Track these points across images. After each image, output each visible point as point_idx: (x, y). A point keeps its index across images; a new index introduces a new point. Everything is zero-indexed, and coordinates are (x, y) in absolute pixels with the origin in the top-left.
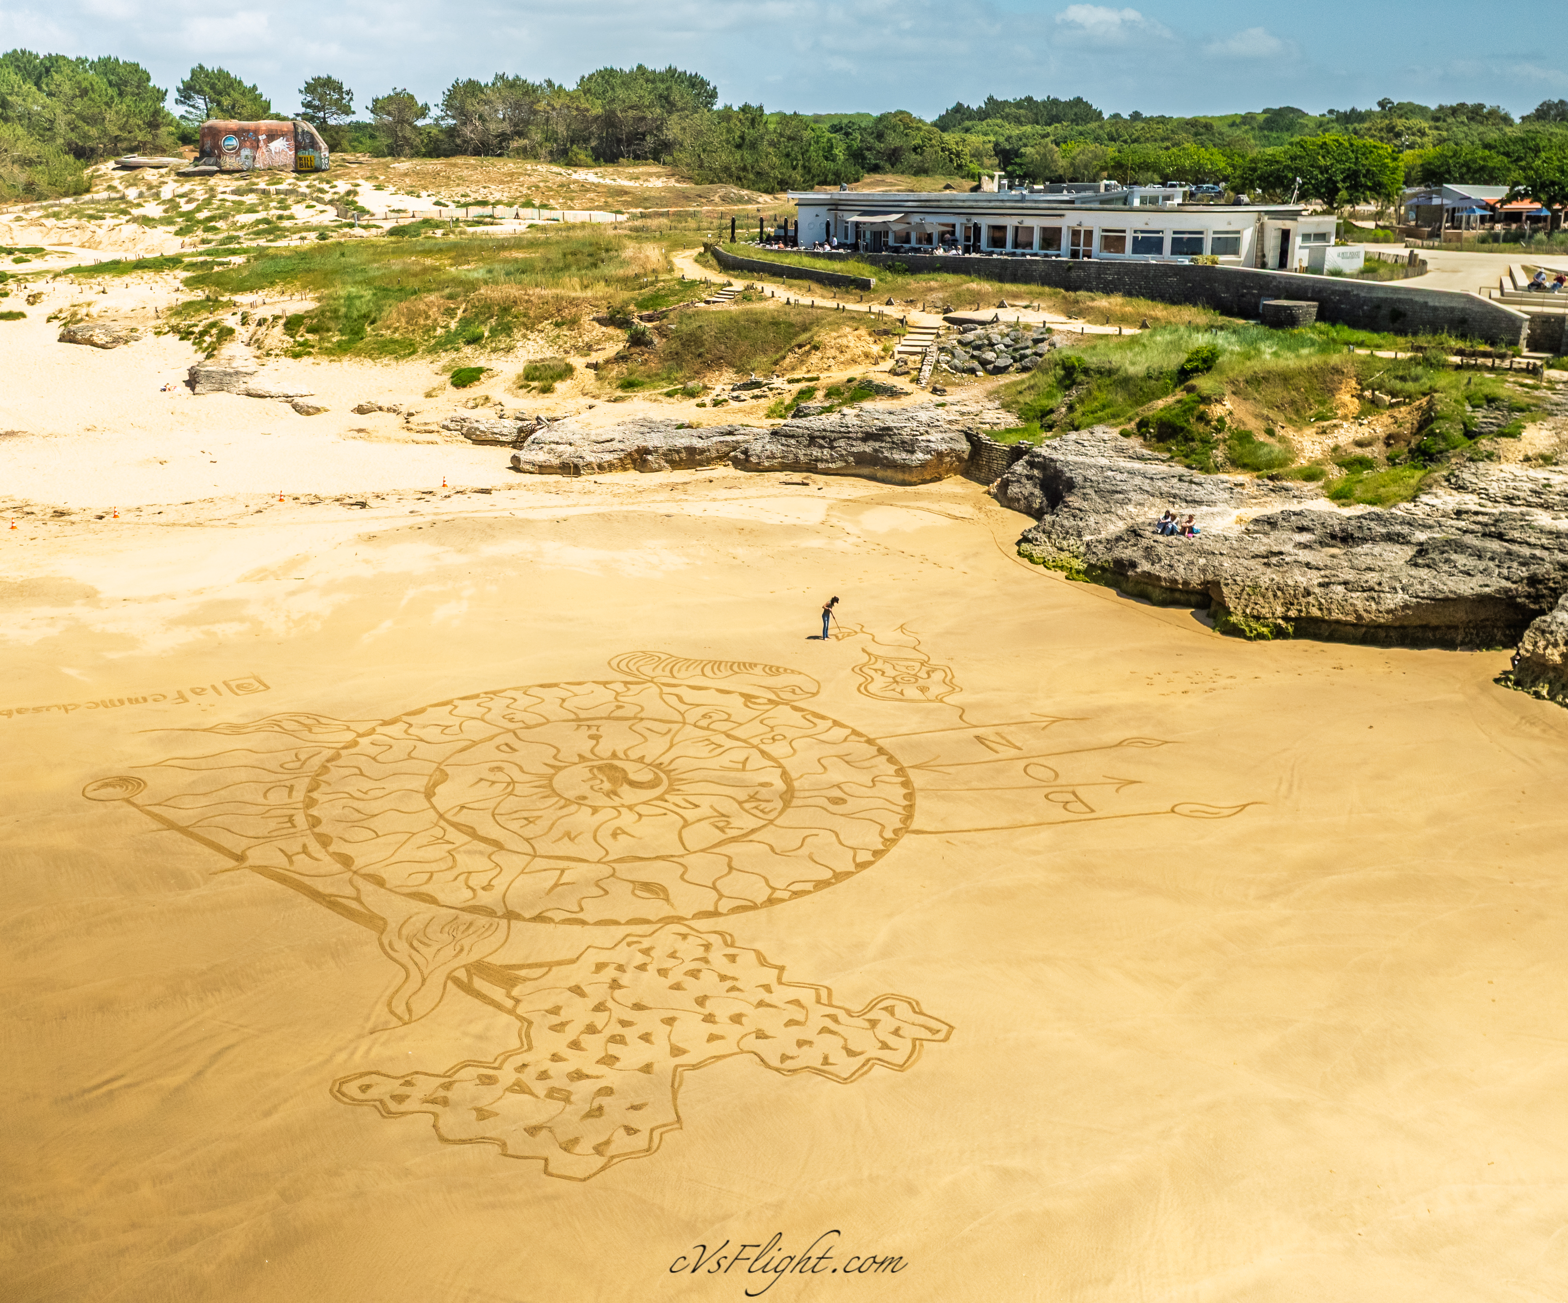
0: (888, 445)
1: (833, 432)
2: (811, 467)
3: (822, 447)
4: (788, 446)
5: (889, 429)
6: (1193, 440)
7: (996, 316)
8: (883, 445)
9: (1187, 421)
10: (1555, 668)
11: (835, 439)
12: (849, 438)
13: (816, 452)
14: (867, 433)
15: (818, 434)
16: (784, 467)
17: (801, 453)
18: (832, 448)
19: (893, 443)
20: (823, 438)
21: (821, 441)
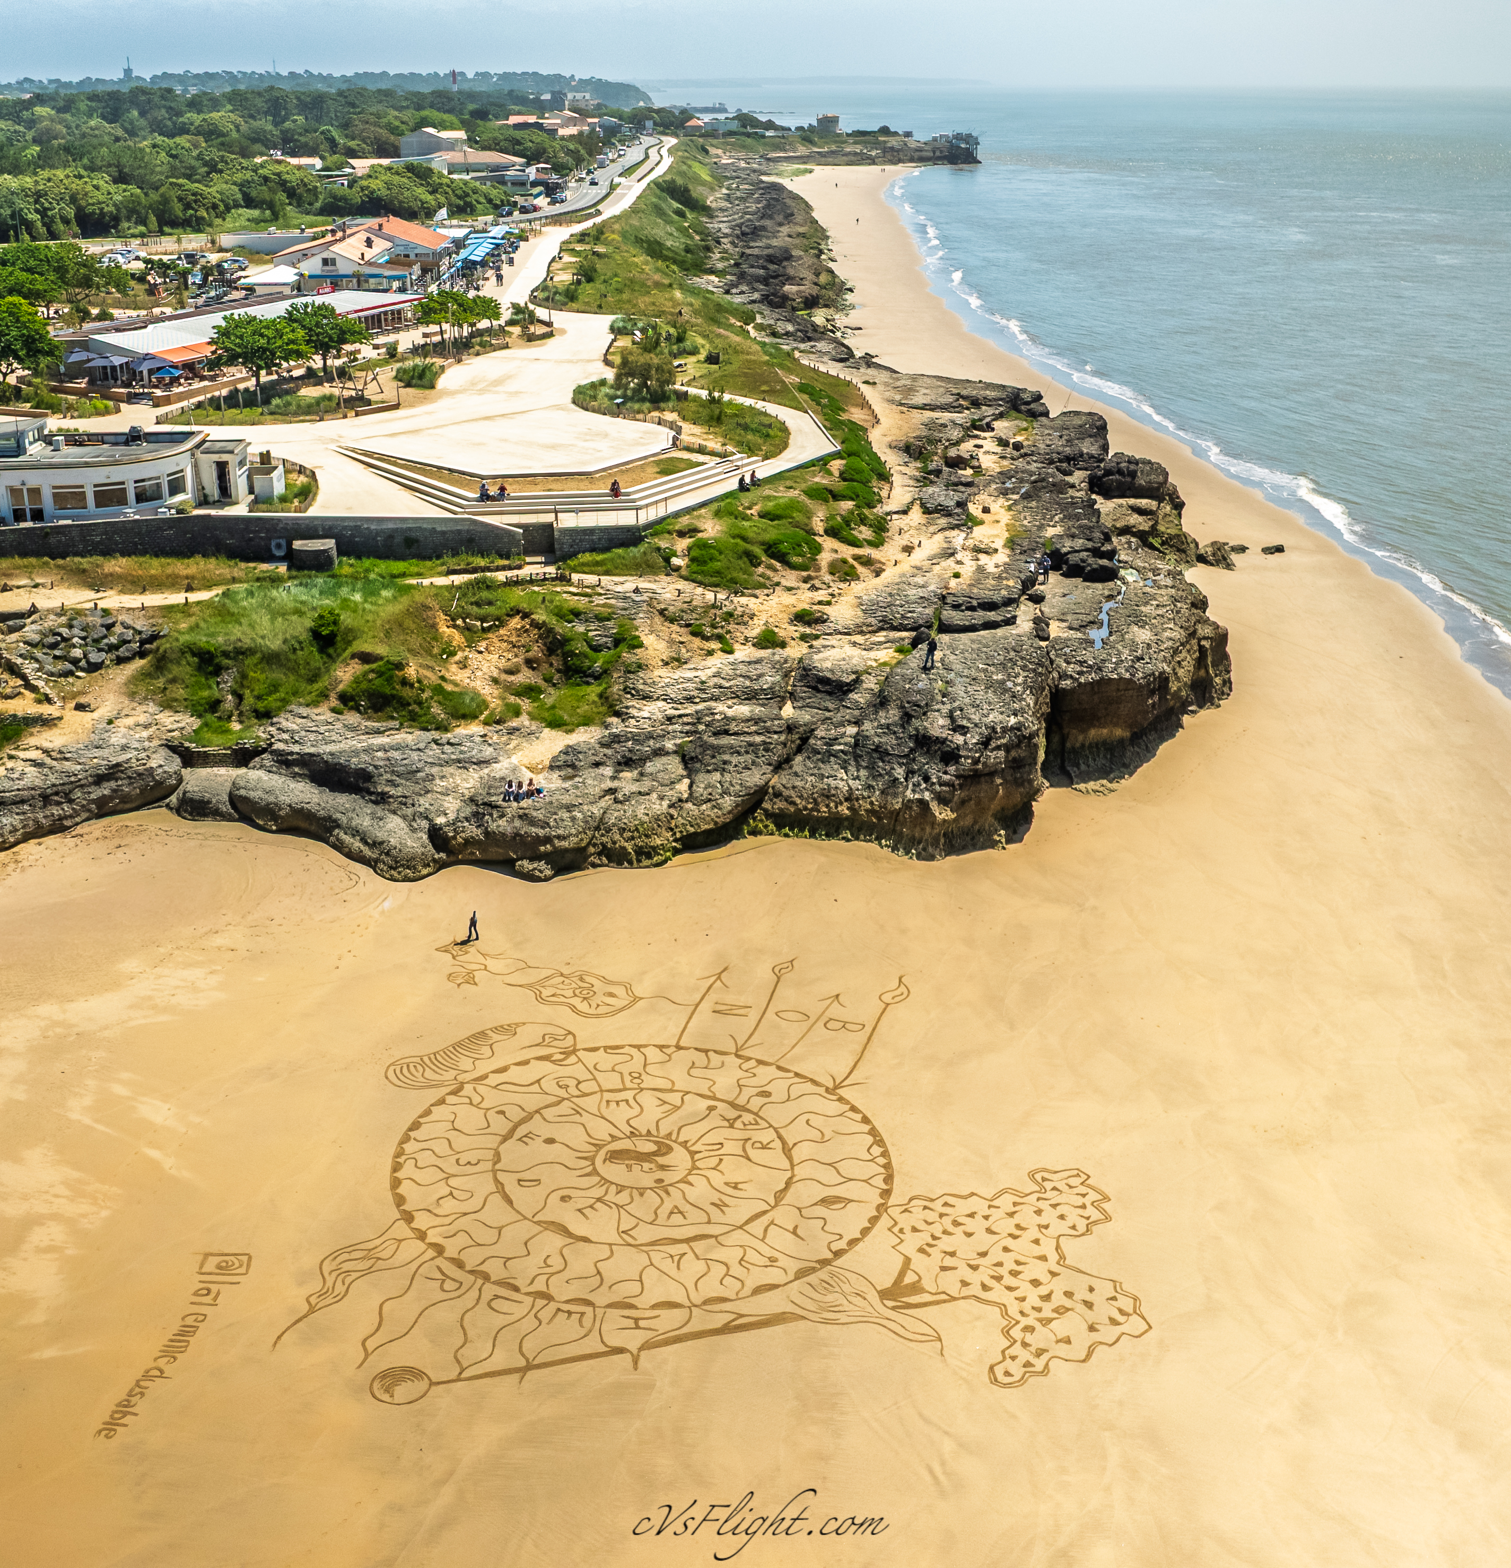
0: (125, 782)
1: (63, 784)
2: (58, 827)
3: (59, 804)
4: (24, 813)
5: (118, 765)
6: (409, 704)
7: (32, 604)
8: (120, 782)
9: (394, 688)
10: (847, 818)
11: (70, 792)
12: (82, 786)
13: (56, 811)
14: (98, 775)
15: (49, 791)
16: (26, 838)
17: (40, 816)
18: (71, 801)
19: (130, 778)
20: (57, 794)
21: (56, 798)
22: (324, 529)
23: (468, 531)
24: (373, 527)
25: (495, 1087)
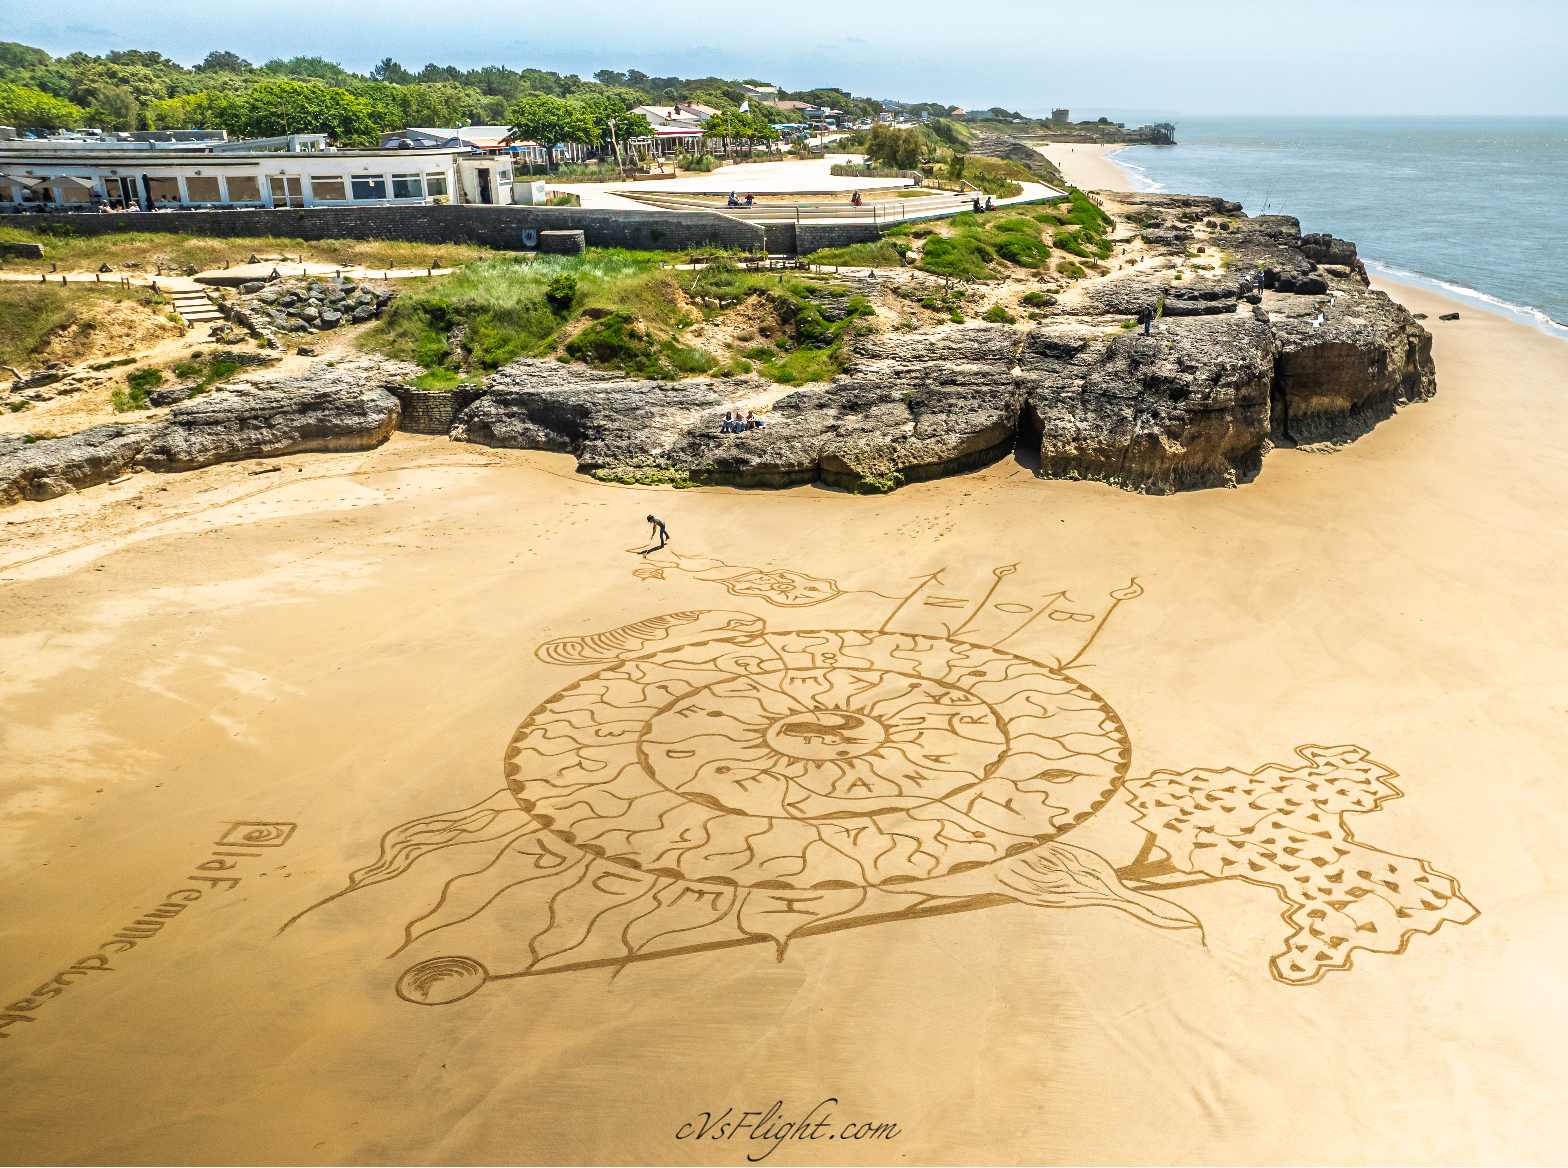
0: (332, 412)
1: (263, 409)
2: (254, 452)
3: (257, 428)
4: (217, 434)
5: (325, 395)
6: (636, 356)
7: (275, 271)
8: (327, 412)
9: (622, 340)
11: (271, 417)
12: (285, 413)
13: (254, 435)
14: (303, 404)
15: (247, 414)
16: (219, 459)
17: (236, 439)
18: (271, 427)
19: (337, 408)
20: (256, 418)
21: (254, 422)
22: (573, 220)
23: (712, 226)
24: (621, 220)
25: (662, 665)
